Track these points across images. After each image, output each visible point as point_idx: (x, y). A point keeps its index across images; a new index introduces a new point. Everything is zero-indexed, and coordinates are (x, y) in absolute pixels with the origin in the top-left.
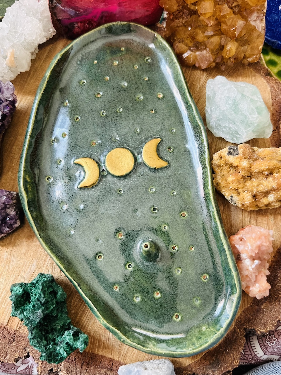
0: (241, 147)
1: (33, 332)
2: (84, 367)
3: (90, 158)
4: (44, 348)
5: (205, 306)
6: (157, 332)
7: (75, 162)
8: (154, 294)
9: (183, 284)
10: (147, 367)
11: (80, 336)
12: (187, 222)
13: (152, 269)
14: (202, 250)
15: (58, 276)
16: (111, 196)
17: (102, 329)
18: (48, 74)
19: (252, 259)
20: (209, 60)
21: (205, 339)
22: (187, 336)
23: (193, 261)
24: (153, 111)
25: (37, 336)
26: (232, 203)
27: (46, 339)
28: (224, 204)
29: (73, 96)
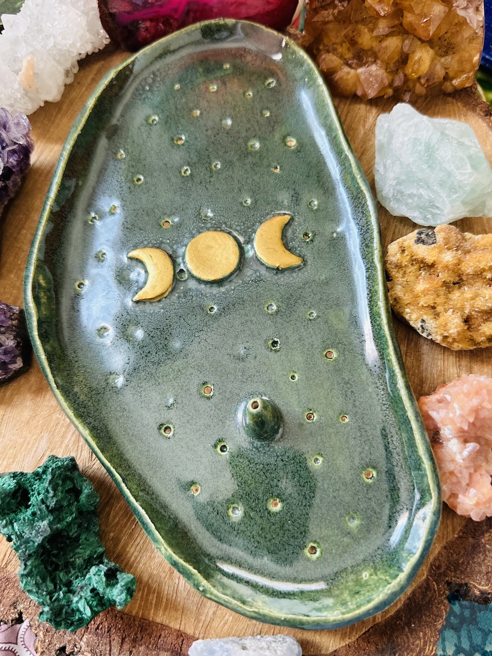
0: (441, 230)
1: (29, 563)
2: (126, 646)
3: (158, 248)
4: (48, 597)
5: (368, 531)
6: (272, 576)
7: (131, 254)
8: (268, 505)
9: (326, 486)
10: (248, 645)
11: (119, 576)
12: (337, 368)
13: (266, 456)
14: (363, 423)
15: (87, 465)
16: (194, 317)
17: (164, 571)
18: (91, 103)
19: (462, 439)
20: (382, 81)
21: (367, 594)
22: (330, 589)
23: (347, 442)
24: (276, 168)
25: (35, 572)
26: (424, 335)
27: (53, 581)
28: (408, 340)
29: (134, 142)
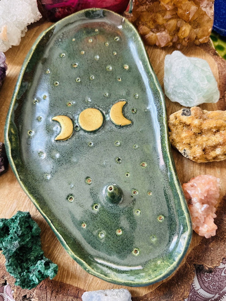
0: (194, 109)
1: (10, 260)
2: (54, 294)
3: (66, 116)
4: (19, 275)
5: (160, 243)
6: (118, 264)
7: (53, 119)
8: (116, 232)
9: (142, 223)
10: (108, 294)
11: (50, 265)
12: (147, 171)
13: (115, 210)
14: (158, 195)
15: (35, 215)
16: (83, 148)
17: (70, 262)
18: (34, 47)
19: (201, 203)
20: (168, 39)
21: (160, 271)
22: (144, 269)
23: (151, 204)
24: (120, 79)
25: (13, 264)
26: (185, 156)
27: (21, 267)
28: (178, 158)
29: (54, 66)
